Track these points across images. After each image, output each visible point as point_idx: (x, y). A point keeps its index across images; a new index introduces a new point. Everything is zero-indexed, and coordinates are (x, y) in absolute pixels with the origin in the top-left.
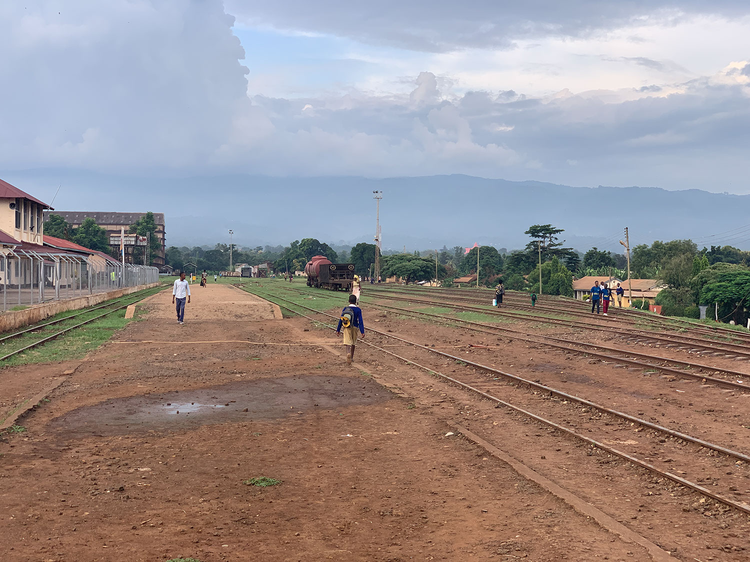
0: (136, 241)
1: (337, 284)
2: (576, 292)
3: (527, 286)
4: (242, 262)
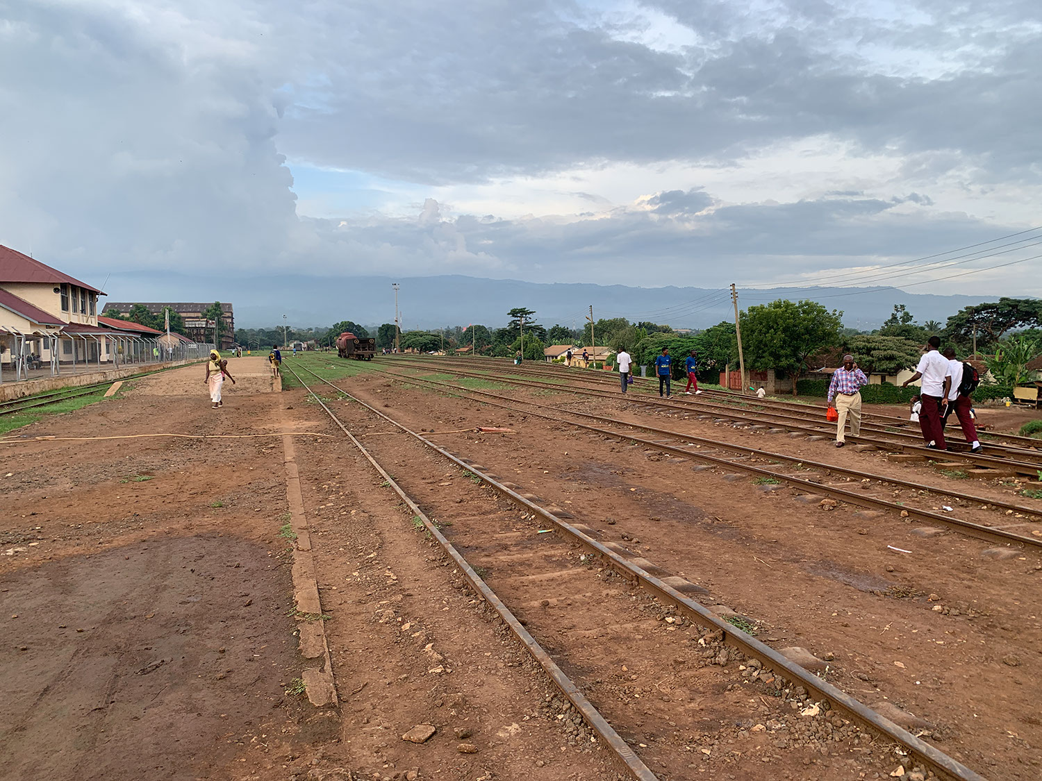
0: (207, 325)
1: (360, 355)
2: (546, 357)
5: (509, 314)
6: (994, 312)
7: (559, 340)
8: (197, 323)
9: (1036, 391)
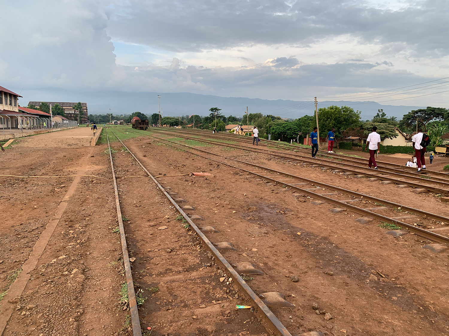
0: (75, 112)
1: (141, 127)
2: (226, 130)
3: (210, 128)
4: (115, 120)
5: (210, 110)
6: (424, 113)
7: (232, 122)
8: (70, 111)
9: (445, 149)
